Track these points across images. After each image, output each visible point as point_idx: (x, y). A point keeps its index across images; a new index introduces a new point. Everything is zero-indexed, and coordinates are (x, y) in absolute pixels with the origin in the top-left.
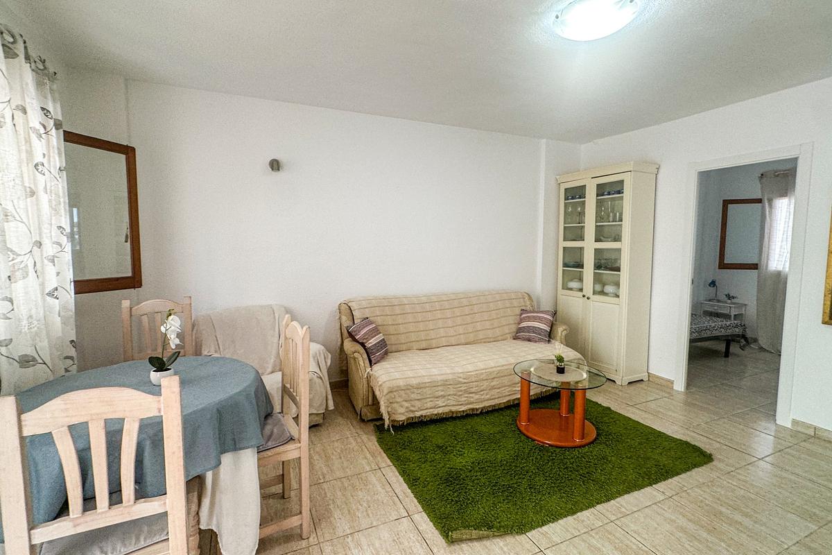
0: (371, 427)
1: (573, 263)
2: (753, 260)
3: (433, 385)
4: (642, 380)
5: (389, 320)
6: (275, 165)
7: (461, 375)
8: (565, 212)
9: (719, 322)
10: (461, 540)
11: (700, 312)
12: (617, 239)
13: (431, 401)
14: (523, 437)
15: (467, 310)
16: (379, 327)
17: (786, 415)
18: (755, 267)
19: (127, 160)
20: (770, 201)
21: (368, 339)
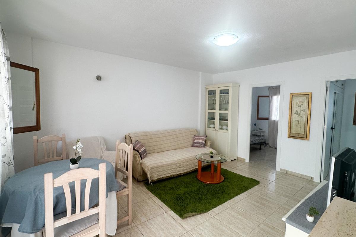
0: (142, 183)
1: (212, 118)
2: (267, 117)
3: (167, 165)
4: (235, 159)
5: (146, 141)
6: (99, 78)
7: (177, 161)
8: (208, 99)
9: (258, 138)
10: (187, 217)
11: (253, 135)
12: (227, 109)
13: (166, 171)
14: (200, 182)
15: (175, 136)
16: (142, 144)
17: (279, 167)
18: (267, 119)
19: (36, 74)
20: (272, 96)
21: (140, 149)
